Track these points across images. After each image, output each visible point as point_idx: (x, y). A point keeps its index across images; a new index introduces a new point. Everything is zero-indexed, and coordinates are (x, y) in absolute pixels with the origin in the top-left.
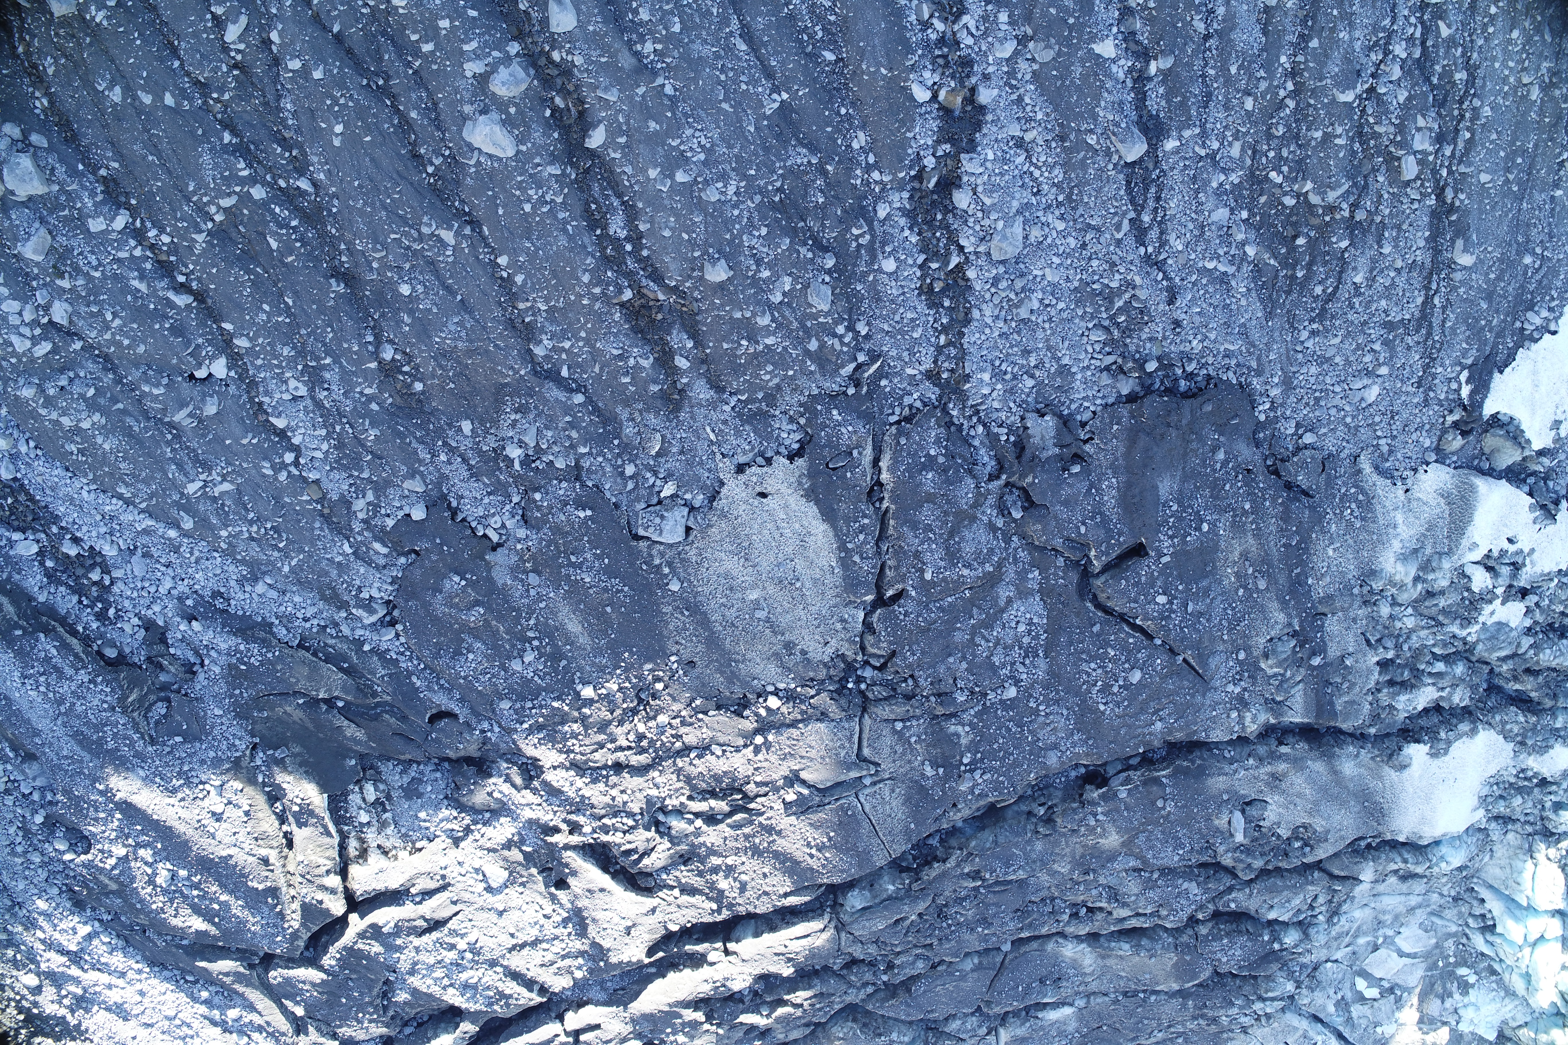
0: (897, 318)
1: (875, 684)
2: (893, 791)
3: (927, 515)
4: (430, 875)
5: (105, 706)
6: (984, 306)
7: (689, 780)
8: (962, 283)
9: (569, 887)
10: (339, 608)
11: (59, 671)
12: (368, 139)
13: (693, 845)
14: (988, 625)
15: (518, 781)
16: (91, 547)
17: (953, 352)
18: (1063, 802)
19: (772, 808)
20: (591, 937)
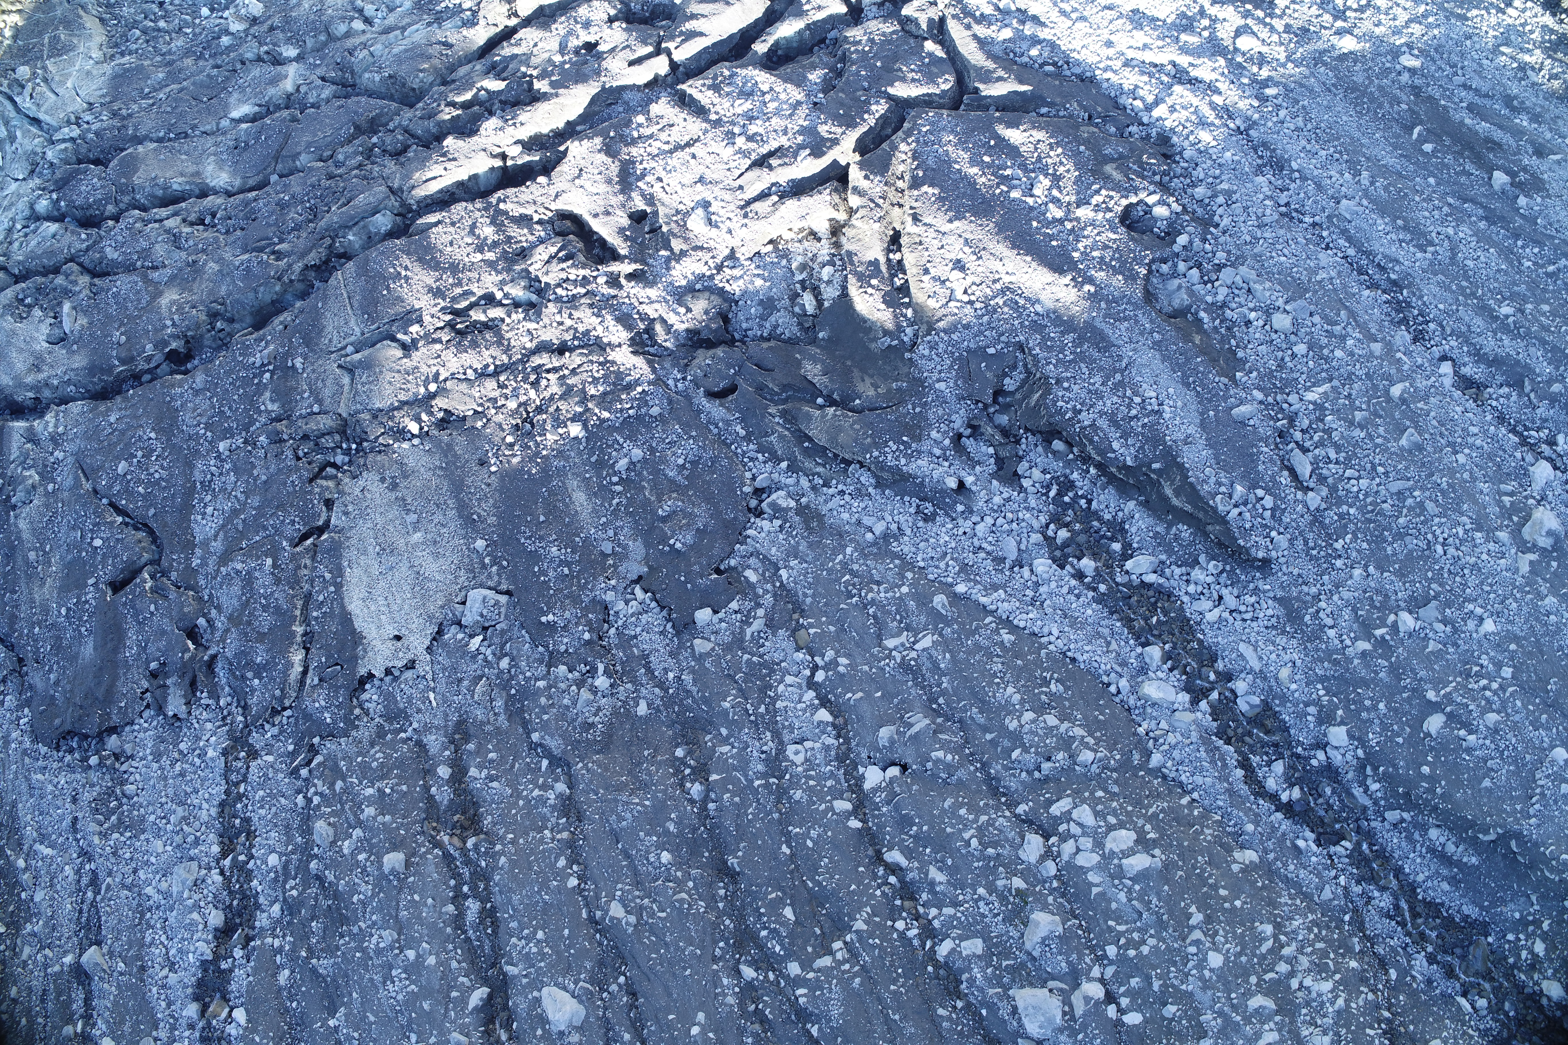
0: (274, 809)
1: (333, 449)
2: (330, 341)
3: (265, 621)
4: (758, 217)
5: (1066, 385)
6: (206, 819)
7: (500, 341)
8: (226, 840)
9: (631, 216)
10: (807, 506)
11: (1114, 422)
12: (671, 1017)
13: (509, 270)
14: (235, 512)
15: (658, 328)
16: (1062, 567)
17: (233, 777)
18: (202, 336)
19: (433, 316)
20: (617, 163)
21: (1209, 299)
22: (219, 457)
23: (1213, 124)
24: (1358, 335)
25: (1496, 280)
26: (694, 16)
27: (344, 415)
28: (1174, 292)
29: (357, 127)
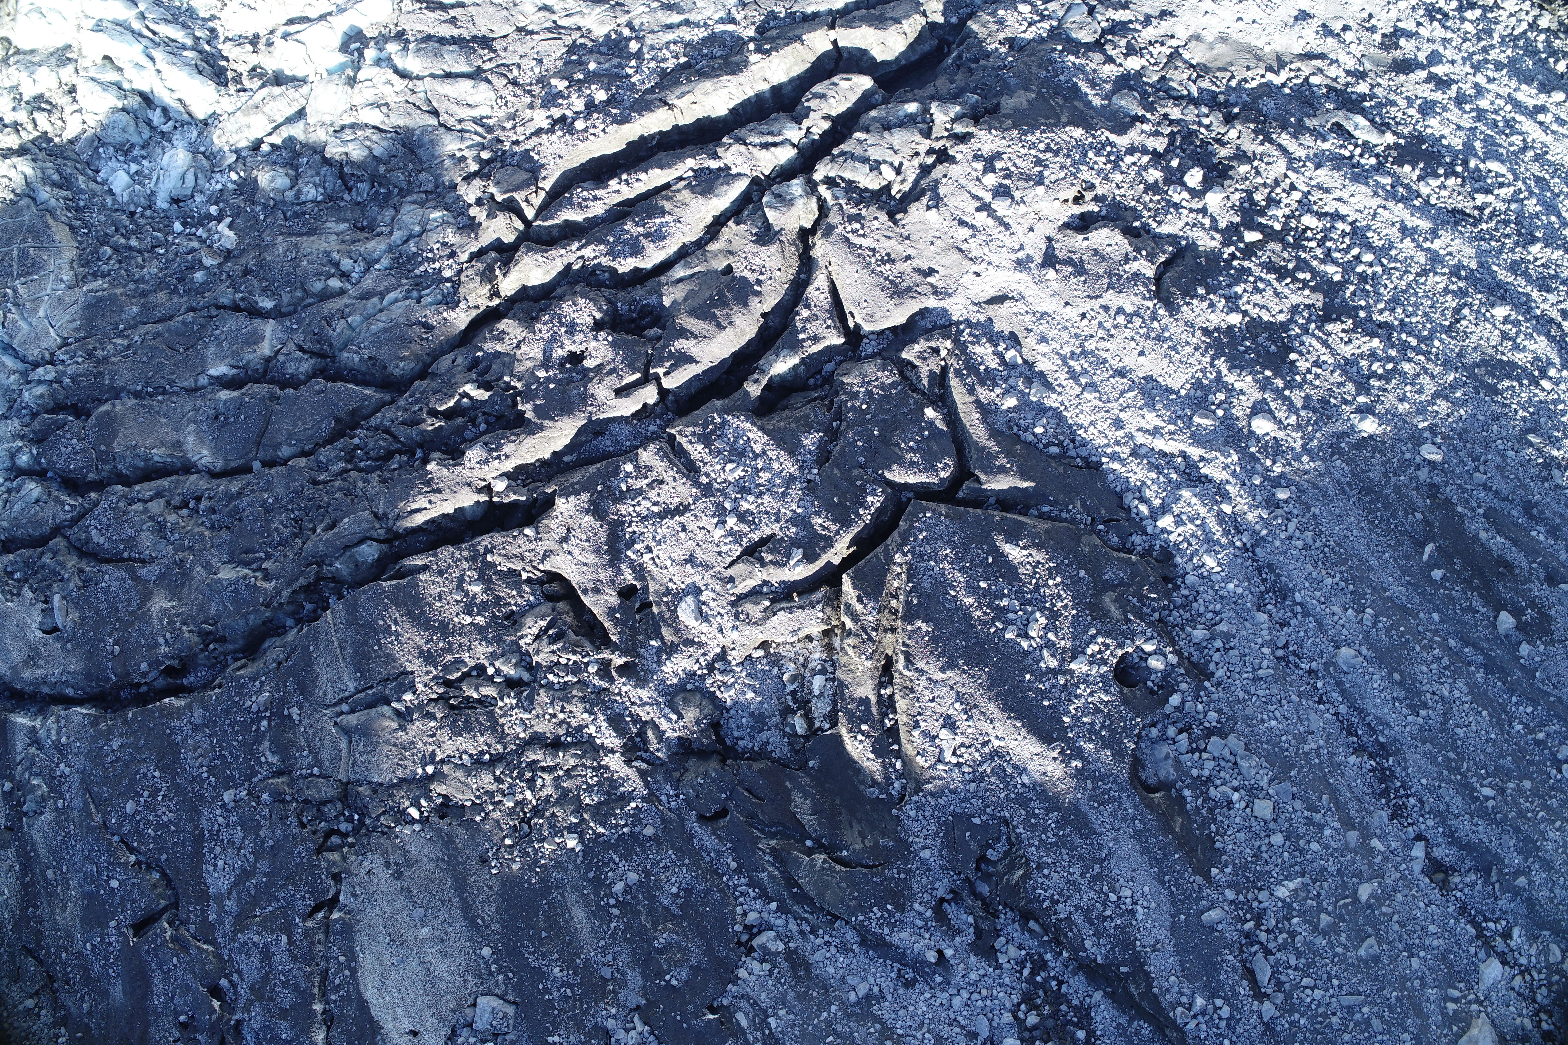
1: (336, 817)
2: (325, 693)
3: (287, 999)
4: (749, 621)
5: (1046, 872)
7: (494, 727)
9: (620, 594)
10: (795, 951)
11: (1088, 919)
13: (499, 642)
14: (244, 874)
15: (650, 734)
18: (195, 655)
19: (425, 685)
20: (606, 527)
21: (1195, 772)
22: (224, 806)
23: (1218, 542)
24: (1336, 824)
25: (1483, 751)
26: (684, 333)
27: (344, 780)
28: (1161, 761)
29: (338, 420)
